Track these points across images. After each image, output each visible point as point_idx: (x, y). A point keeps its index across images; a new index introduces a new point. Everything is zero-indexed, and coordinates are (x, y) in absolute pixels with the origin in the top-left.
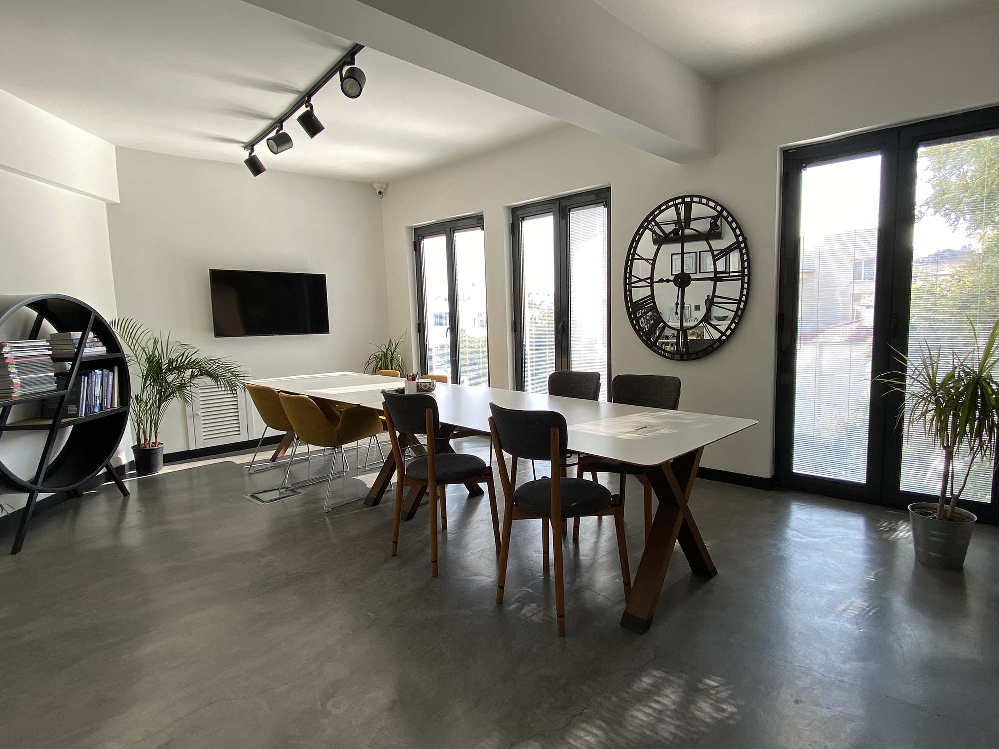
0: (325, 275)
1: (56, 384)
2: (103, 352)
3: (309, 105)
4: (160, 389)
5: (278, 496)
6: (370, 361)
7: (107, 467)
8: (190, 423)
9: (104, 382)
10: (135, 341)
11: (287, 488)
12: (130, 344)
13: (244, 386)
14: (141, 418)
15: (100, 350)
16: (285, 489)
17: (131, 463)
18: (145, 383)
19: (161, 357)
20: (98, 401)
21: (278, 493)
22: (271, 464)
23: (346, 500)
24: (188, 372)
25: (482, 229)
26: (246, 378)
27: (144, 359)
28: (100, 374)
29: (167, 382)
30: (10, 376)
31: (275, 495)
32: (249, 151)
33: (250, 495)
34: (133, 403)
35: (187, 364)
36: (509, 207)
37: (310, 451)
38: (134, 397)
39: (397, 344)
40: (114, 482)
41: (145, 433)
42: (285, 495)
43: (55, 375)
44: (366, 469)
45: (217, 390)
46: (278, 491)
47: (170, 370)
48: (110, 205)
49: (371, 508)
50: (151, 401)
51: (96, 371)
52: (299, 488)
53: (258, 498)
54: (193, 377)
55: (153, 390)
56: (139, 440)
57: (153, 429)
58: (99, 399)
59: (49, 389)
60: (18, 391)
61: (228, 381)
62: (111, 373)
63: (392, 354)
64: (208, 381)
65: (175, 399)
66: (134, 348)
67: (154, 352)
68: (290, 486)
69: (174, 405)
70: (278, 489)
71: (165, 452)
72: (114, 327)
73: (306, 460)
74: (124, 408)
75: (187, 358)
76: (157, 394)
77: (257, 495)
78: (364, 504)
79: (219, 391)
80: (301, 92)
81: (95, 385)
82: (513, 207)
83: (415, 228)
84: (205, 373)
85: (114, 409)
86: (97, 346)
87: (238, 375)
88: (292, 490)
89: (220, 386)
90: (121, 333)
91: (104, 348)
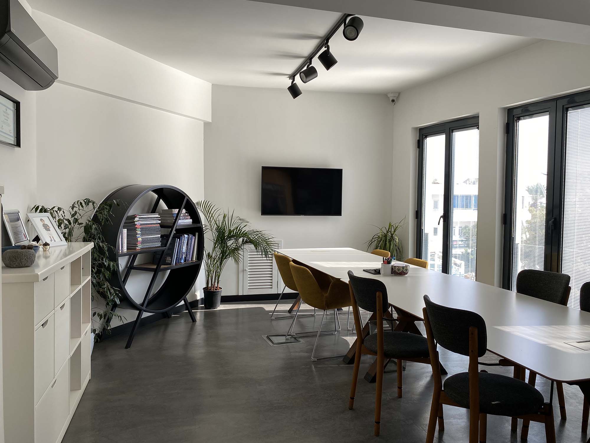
0: (342, 169)
1: (160, 242)
2: (190, 223)
3: (327, 46)
4: (223, 250)
5: (284, 341)
6: (373, 240)
7: (185, 301)
8: (241, 275)
9: (189, 242)
10: (210, 216)
11: (292, 336)
12: (207, 217)
14: (210, 269)
15: (189, 221)
16: (290, 337)
17: (202, 299)
20: (184, 256)
22: (288, 315)
23: (331, 354)
24: (241, 240)
25: (478, 128)
27: (215, 229)
28: (187, 238)
29: (227, 245)
30: (137, 236)
31: (282, 339)
32: (292, 80)
33: (267, 336)
35: (240, 234)
41: (212, 280)
42: (289, 341)
43: (161, 237)
44: (354, 332)
45: (256, 253)
46: (285, 337)
47: (230, 237)
48: (207, 125)
49: (346, 365)
50: (217, 258)
51: (185, 235)
52: (300, 337)
53: (271, 340)
54: (243, 243)
55: (218, 250)
56: (208, 283)
57: (217, 277)
58: (185, 254)
59: (157, 246)
60: (140, 245)
61: (264, 248)
62: (194, 237)
63: (392, 236)
64: (252, 246)
65: (230, 258)
67: (222, 223)
68: (295, 335)
69: (230, 262)
70: (285, 335)
71: (223, 294)
73: (313, 316)
74: (199, 261)
75: (239, 230)
76: (221, 253)
77: (270, 337)
78: (343, 361)
79: (257, 255)
80: (321, 37)
81: (183, 244)
82: (508, 108)
83: (419, 129)
84: (251, 242)
85: (193, 261)
86: (187, 219)
87: (271, 245)
88: (295, 338)
89: (258, 251)
90: (203, 210)
91: (191, 220)
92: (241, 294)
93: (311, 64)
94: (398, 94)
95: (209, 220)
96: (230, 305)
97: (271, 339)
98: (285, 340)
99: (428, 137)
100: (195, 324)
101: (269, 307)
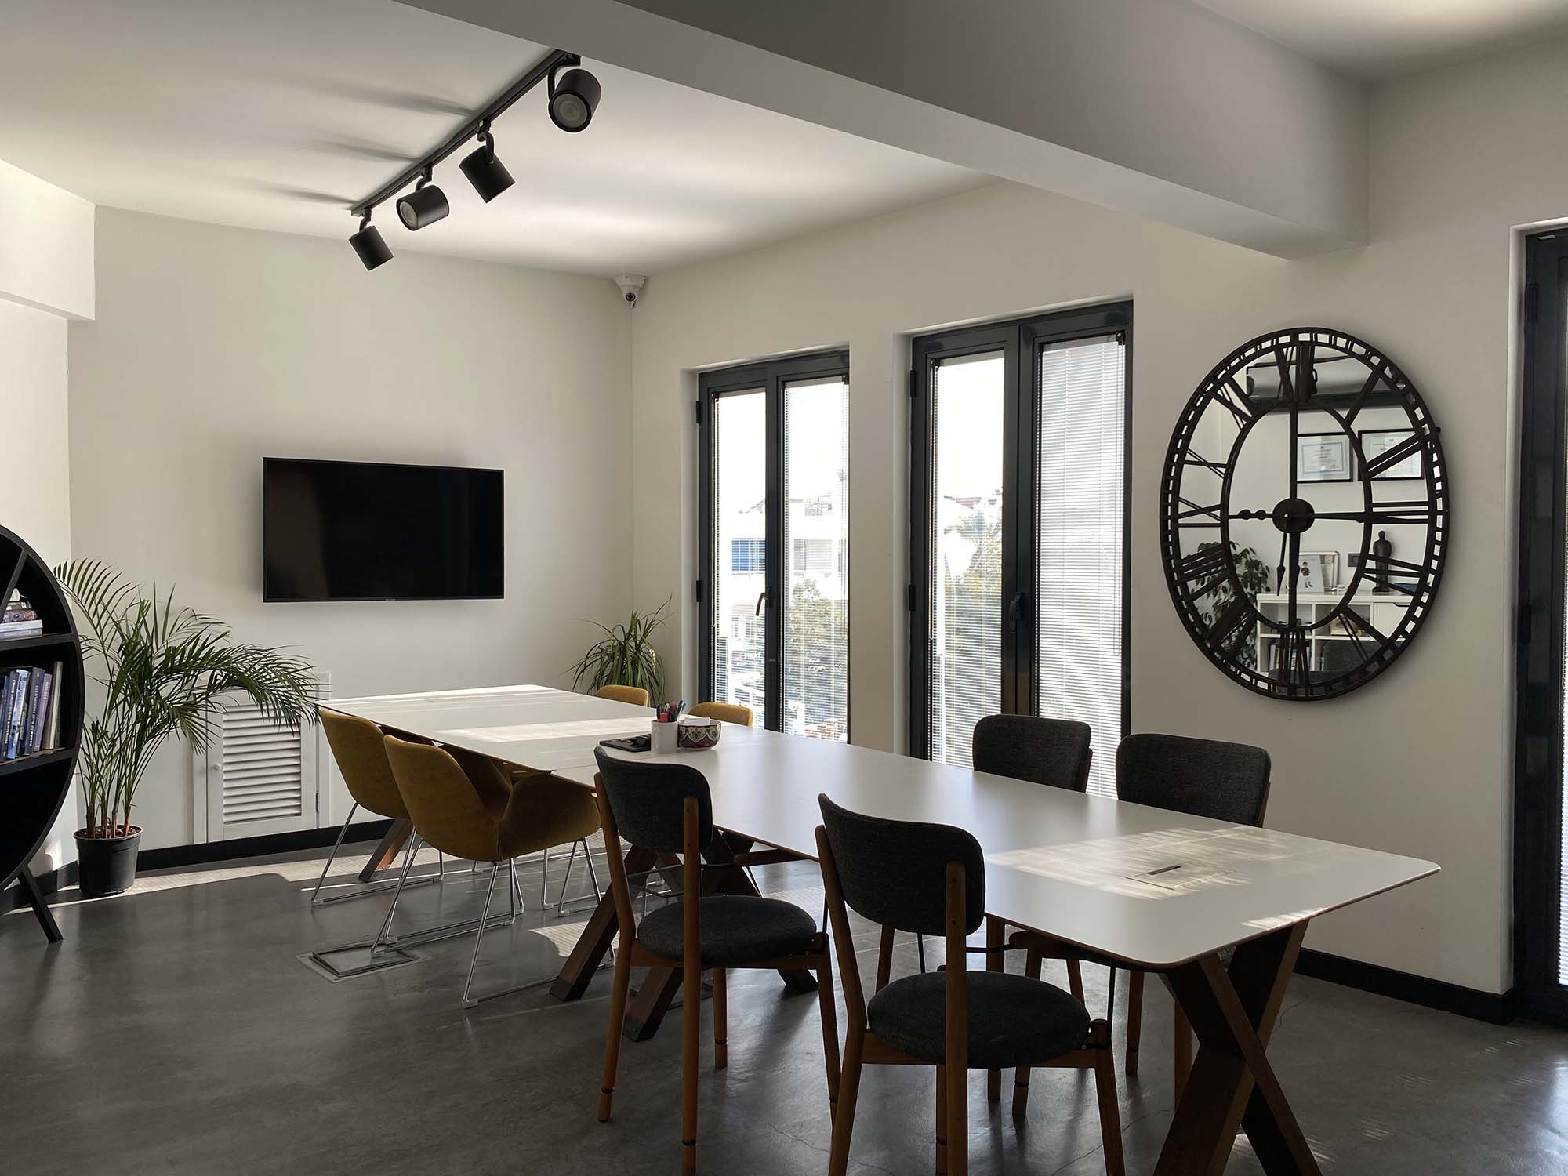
0: (503, 471)
2: (36, 632)
3: (485, 137)
4: (144, 710)
5: (368, 963)
6: (589, 661)
7: (22, 877)
8: (200, 783)
9: (32, 691)
10: (100, 611)
11: (389, 946)
12: (91, 614)
13: (317, 711)
14: (99, 773)
15: (31, 626)
16: (383, 948)
17: (70, 868)
18: (115, 696)
19: (151, 644)
20: (17, 735)
21: (369, 955)
22: (359, 887)
23: (514, 983)
24: (205, 677)
25: (846, 381)
26: (321, 695)
27: (116, 646)
28: (24, 679)
29: (158, 696)
31: (363, 959)
32: (362, 218)
33: (311, 954)
34: (86, 740)
35: (204, 659)
36: (907, 336)
37: (443, 861)
38: (89, 727)
39: (649, 627)
40: (31, 909)
41: (104, 805)
42: (383, 962)
44: (562, 912)
45: (259, 715)
46: (369, 951)
47: (167, 671)
48: (77, 327)
49: (564, 1005)
50: (124, 736)
51: (18, 671)
52: (415, 946)
53: (327, 965)
54: (213, 687)
55: (129, 711)
56: (91, 817)
57: (122, 797)
58: (19, 731)
61: (282, 700)
62: (48, 676)
63: (638, 647)
64: (242, 696)
65: (172, 733)
66: (99, 623)
67: (137, 633)
68: (397, 941)
69: (169, 746)
70: (371, 946)
71: (143, 846)
72: (61, 578)
73: (434, 881)
74: (68, 751)
75: (203, 648)
76: (136, 723)
77: (324, 958)
78: (551, 994)
79: (263, 718)
80: (471, 111)
81: (14, 700)
82: (915, 336)
83: (700, 374)
84: (237, 680)
85: (46, 752)
86: (25, 620)
87: (305, 688)
88: (399, 951)
89: (265, 708)
90: (76, 592)
91: (39, 624)
92: (199, 839)
93: (428, 178)
94: (643, 282)
95: (95, 621)
96: (168, 878)
97: (328, 963)
98: (369, 961)
99: (722, 397)
100: (59, 948)
101: (299, 871)
